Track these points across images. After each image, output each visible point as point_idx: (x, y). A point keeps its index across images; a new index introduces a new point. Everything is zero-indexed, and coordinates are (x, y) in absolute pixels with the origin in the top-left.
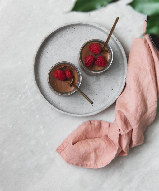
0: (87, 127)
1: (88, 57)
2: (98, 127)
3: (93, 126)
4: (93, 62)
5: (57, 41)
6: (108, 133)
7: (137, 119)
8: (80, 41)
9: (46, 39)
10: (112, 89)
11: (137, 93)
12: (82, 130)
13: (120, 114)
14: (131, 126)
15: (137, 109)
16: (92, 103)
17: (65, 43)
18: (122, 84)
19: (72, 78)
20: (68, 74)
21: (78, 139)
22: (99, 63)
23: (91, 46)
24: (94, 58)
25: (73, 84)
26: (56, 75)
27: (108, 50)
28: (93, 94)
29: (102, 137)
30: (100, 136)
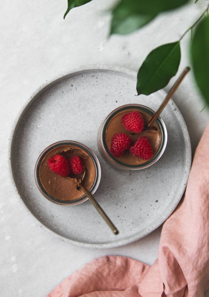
0: (100, 267)
1: (118, 138)
2: (122, 269)
3: (111, 267)
4: (126, 148)
5: (62, 97)
6: (140, 282)
7: (199, 269)
8: (106, 102)
9: (40, 92)
10: (157, 201)
11: (204, 218)
12: (91, 274)
13: (167, 253)
14: (185, 280)
15: (199, 250)
16: (117, 233)
17: (75, 104)
18: (176, 193)
19: (82, 173)
20: (76, 166)
21: (80, 290)
22: (137, 150)
23: (125, 115)
24: (130, 139)
25: (83, 184)
26: (52, 165)
27: (158, 127)
28: (119, 206)
29: (125, 291)
30: (123, 288)
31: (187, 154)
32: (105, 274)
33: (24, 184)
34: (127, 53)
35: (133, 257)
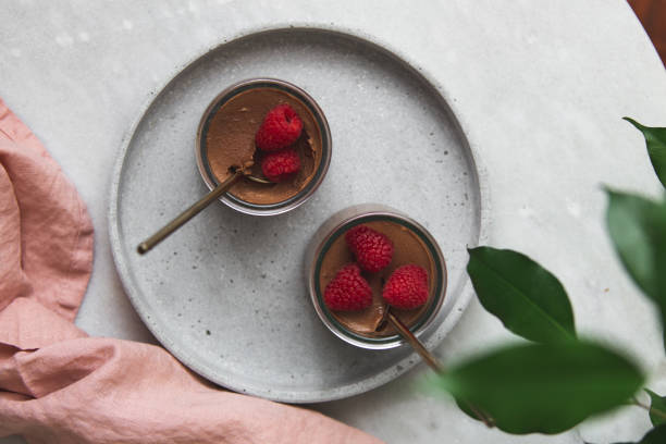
0: (69, 217)
2: (66, 262)
3: (71, 241)
5: (421, 132)
6: (39, 300)
7: (69, 422)
10: (208, 333)
11: (175, 431)
12: (55, 198)
13: (100, 356)
14: (47, 393)
15: (107, 423)
16: (141, 251)
17: (408, 160)
18: (226, 372)
19: (264, 177)
20: (280, 164)
21: (20, 175)
22: (349, 279)
25: (240, 180)
26: (280, 113)
28: (198, 254)
29: (21, 271)
30: (27, 266)
32: (56, 228)
33: (239, 58)
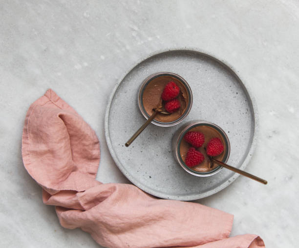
0: (89, 137)
1: (200, 136)
2: (90, 156)
3: (91, 147)
4: (193, 144)
5: (226, 86)
6: (80, 172)
7: (101, 218)
8: (227, 123)
10: (150, 177)
11: (143, 217)
12: (83, 130)
13: (110, 190)
14: (90, 208)
15: (117, 216)
16: (127, 145)
17: (222, 98)
18: (160, 192)
19: (166, 111)
20: (173, 106)
21: (69, 123)
22: (192, 154)
23: (219, 140)
24: (200, 146)
25: (156, 113)
26: (171, 85)
27: (214, 168)
28: (142, 146)
29: (72, 161)
30: (74, 159)
31: (193, 196)
32: (84, 142)
33: (149, 65)
34: (271, 135)
35: (100, 164)
